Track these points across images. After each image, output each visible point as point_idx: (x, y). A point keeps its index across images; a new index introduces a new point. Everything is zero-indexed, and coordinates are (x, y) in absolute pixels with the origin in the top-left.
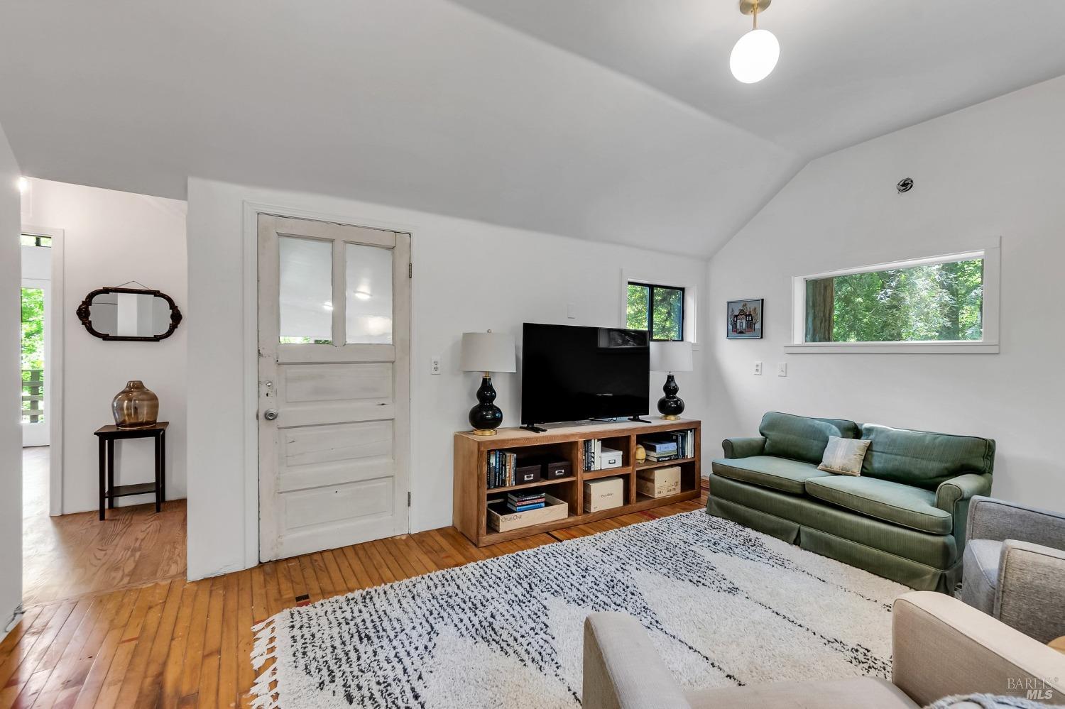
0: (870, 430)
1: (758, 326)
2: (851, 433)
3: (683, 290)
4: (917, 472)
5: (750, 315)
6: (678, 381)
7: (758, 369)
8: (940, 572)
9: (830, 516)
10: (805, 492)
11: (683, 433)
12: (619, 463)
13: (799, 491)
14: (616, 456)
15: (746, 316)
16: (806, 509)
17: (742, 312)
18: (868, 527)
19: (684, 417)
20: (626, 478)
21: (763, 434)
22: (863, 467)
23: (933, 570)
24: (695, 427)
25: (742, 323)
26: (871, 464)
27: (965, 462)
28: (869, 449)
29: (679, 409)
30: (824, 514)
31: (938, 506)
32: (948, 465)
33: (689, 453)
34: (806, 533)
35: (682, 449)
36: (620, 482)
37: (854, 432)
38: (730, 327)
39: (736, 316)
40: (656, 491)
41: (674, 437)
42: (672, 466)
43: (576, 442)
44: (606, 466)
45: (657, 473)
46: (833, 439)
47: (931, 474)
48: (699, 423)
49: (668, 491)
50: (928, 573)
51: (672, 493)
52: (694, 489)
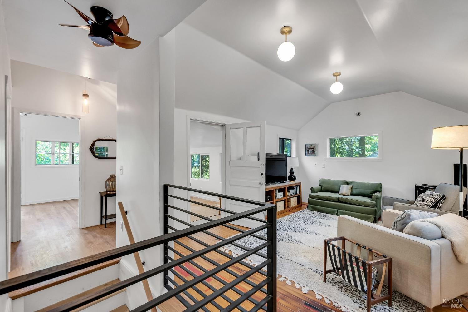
0: (351, 183)
1: (316, 152)
2: (346, 184)
3: (291, 140)
4: (365, 193)
5: (313, 149)
6: (294, 170)
7: (316, 166)
8: (374, 216)
9: (347, 206)
10: (339, 200)
11: (297, 186)
12: (282, 197)
13: (337, 200)
14: (282, 194)
15: (312, 149)
16: (339, 205)
17: (310, 148)
18: (356, 208)
19: (296, 181)
20: (284, 200)
21: (320, 185)
22: (351, 193)
23: (373, 216)
24: (300, 185)
25: (310, 151)
26: (353, 192)
27: (376, 189)
28: (352, 188)
29: (295, 179)
30: (345, 205)
31: (372, 200)
32: (373, 190)
33: (298, 193)
34: (339, 211)
35: (296, 191)
36: (283, 202)
37: (347, 183)
38: (306, 152)
39: (309, 149)
40: (291, 205)
41: (294, 188)
42: (294, 197)
43: (274, 190)
44: (280, 197)
45: (291, 199)
46: (342, 186)
47: (369, 193)
48: (301, 183)
49: (294, 205)
50: (372, 217)
51: (295, 205)
52: (300, 204)
